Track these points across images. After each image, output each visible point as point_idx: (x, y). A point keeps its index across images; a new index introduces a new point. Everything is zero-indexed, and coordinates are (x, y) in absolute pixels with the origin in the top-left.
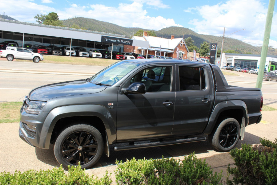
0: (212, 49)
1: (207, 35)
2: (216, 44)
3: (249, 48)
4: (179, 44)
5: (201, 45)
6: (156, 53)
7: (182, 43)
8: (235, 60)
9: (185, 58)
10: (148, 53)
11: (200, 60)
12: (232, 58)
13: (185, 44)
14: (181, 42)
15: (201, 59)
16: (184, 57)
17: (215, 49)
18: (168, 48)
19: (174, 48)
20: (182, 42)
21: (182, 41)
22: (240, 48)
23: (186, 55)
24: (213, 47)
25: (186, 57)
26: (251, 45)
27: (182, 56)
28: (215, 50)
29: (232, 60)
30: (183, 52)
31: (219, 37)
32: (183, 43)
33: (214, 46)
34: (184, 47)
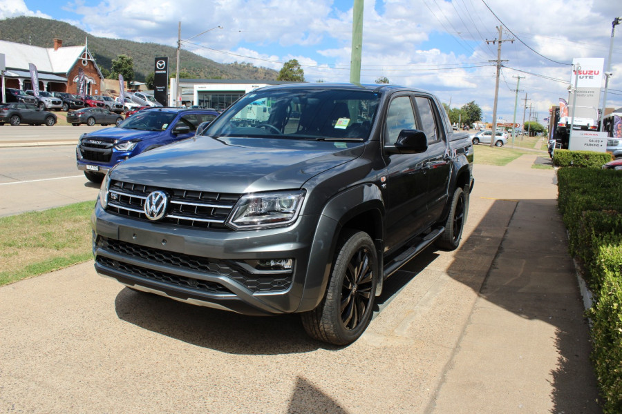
0: (156, 69)
1: (116, 39)
2: (165, 59)
3: (208, 67)
4: (79, 61)
5: (114, 62)
6: (21, 83)
7: (86, 59)
8: (199, 92)
9: (96, 93)
10: (7, 85)
11: (134, 95)
12: (191, 89)
13: (93, 60)
14: (84, 57)
15: (136, 94)
16: (93, 92)
17: (165, 69)
18: (51, 71)
19: (66, 70)
20: (85, 54)
21: (86, 52)
22: (190, 67)
23: (97, 86)
24: (159, 66)
25: (99, 92)
26: (212, 62)
27: (89, 90)
28: (164, 72)
29: (193, 94)
30: (90, 80)
31: (142, 44)
32: (88, 57)
33: (161, 63)
34: (92, 68)
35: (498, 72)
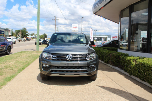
35: (55, 27)
